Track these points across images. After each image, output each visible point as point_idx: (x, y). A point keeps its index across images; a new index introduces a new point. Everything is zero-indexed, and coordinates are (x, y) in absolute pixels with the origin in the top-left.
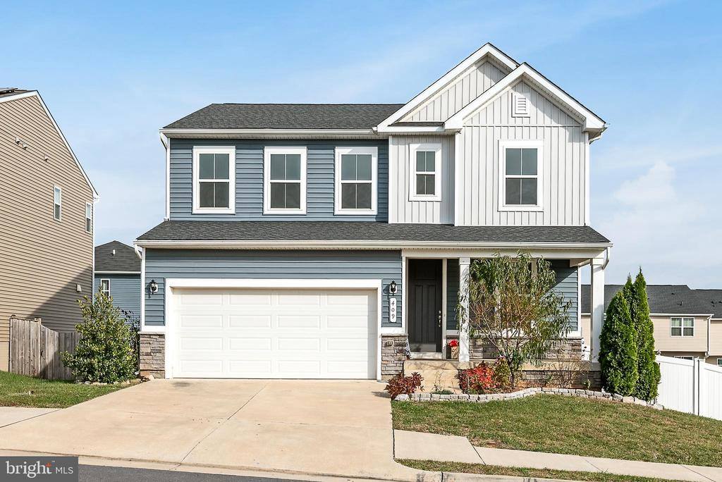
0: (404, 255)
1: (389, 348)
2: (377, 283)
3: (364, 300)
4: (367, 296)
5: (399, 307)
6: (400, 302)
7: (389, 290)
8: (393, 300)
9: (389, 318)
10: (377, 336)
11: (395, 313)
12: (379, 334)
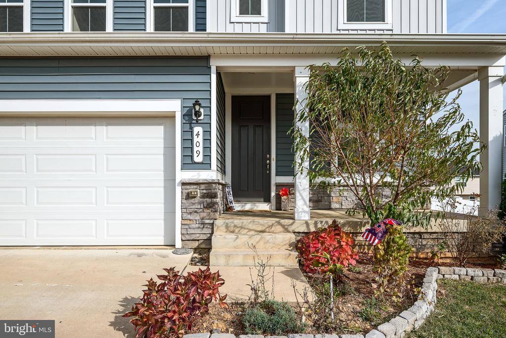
0: (214, 64)
1: (192, 201)
2: (174, 106)
3: (158, 131)
4: (162, 127)
5: (207, 140)
6: (207, 132)
7: (191, 116)
8: (198, 129)
9: (192, 157)
10: (175, 184)
11: (201, 149)
12: (178, 180)
